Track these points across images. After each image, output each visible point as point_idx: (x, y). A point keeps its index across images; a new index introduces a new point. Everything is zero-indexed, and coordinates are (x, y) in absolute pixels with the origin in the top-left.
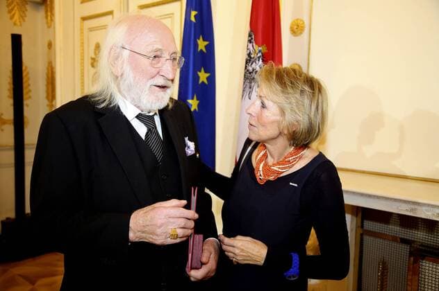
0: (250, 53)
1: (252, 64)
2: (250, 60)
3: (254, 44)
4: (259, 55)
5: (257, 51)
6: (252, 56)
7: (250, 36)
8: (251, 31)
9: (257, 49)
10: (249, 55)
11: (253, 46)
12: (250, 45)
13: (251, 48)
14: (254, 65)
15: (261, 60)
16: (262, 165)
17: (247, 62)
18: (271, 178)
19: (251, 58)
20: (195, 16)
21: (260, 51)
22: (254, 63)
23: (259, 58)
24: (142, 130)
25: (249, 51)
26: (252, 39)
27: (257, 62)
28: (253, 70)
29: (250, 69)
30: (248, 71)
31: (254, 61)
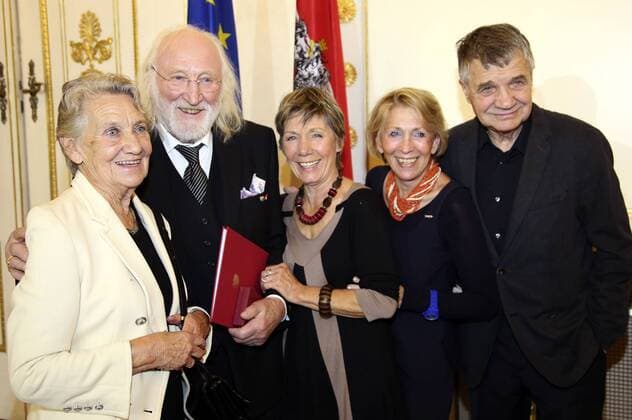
0: (302, 51)
1: (307, 66)
2: (303, 62)
3: (308, 39)
4: (316, 54)
5: (314, 49)
6: (306, 55)
7: (298, 26)
8: (302, 19)
9: (310, 45)
10: (301, 53)
11: (306, 42)
12: (301, 41)
13: (304, 45)
14: (310, 68)
15: (320, 62)
17: (297, 64)
18: (410, 211)
19: (304, 58)
21: (317, 49)
22: (310, 66)
23: (317, 57)
24: (180, 164)
25: (299, 49)
26: (303, 31)
27: (315, 64)
28: (310, 75)
29: (305, 74)
30: (300, 76)
31: (311, 63)
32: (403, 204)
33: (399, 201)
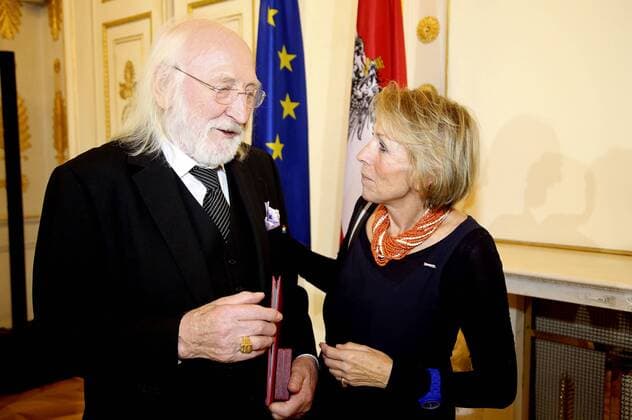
0: (358, 69)
1: (361, 87)
2: (358, 81)
3: (364, 57)
4: (371, 73)
5: (369, 67)
6: (362, 75)
7: (357, 44)
8: (359, 37)
9: (369, 65)
10: (357, 73)
11: (362, 60)
12: (358, 59)
13: (360, 64)
14: (364, 88)
15: (374, 80)
16: (381, 238)
17: (353, 84)
18: (397, 257)
19: (360, 77)
20: (275, 17)
21: (373, 67)
22: (365, 86)
23: (372, 77)
24: (198, 191)
25: (356, 68)
26: (360, 48)
27: (369, 83)
28: (364, 95)
29: (359, 94)
30: (355, 97)
31: (365, 82)
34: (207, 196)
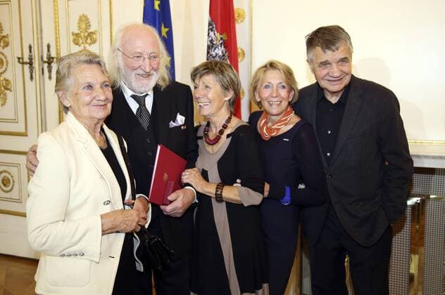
2: (212, 46)
3: (216, 32)
4: (221, 42)
5: (219, 39)
6: (215, 43)
7: (210, 24)
8: (212, 20)
9: (217, 37)
10: (211, 41)
11: (215, 34)
12: (212, 34)
13: (213, 36)
14: (216, 50)
15: (223, 47)
17: (209, 48)
18: (273, 134)
19: (213, 44)
20: (159, 5)
21: (221, 39)
23: (221, 44)
24: (134, 106)
25: (210, 39)
26: (213, 28)
27: (220, 48)
28: (217, 55)
29: (214, 54)
30: (211, 55)
31: (217, 47)
32: (269, 130)
33: (267, 129)
34: (138, 109)
